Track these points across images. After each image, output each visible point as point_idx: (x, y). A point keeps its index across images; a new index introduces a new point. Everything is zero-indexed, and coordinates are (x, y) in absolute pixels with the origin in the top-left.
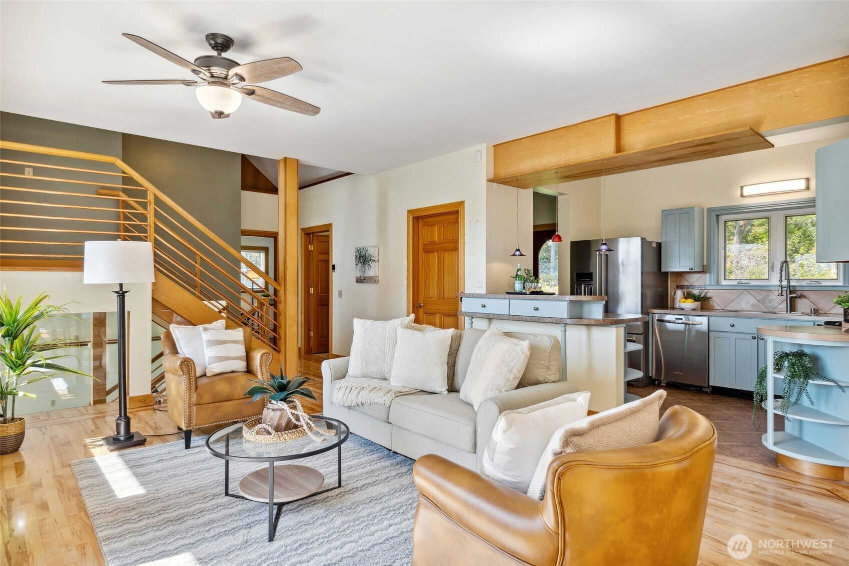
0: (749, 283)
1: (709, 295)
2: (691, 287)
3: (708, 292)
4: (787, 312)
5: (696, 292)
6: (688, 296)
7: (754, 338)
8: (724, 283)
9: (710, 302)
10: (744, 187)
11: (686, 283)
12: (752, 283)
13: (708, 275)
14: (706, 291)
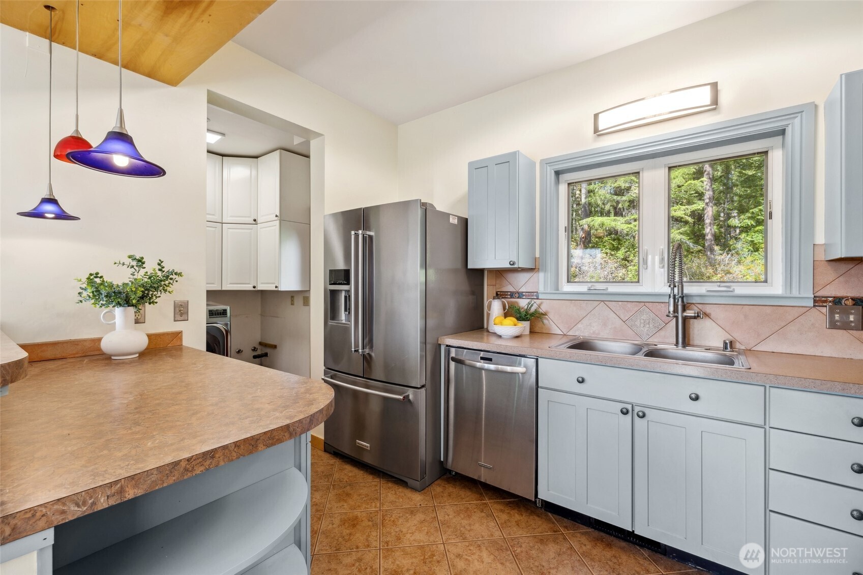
0: (607, 289)
1: (543, 309)
2: (517, 295)
3: (542, 303)
4: (677, 344)
5: (523, 303)
6: (510, 312)
7: (625, 412)
8: (567, 288)
9: (545, 321)
10: (600, 115)
11: (509, 289)
12: (613, 288)
13: (541, 275)
14: (538, 302)
